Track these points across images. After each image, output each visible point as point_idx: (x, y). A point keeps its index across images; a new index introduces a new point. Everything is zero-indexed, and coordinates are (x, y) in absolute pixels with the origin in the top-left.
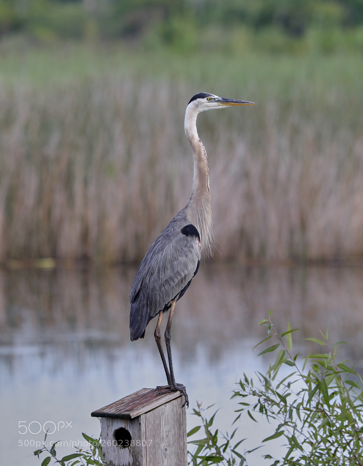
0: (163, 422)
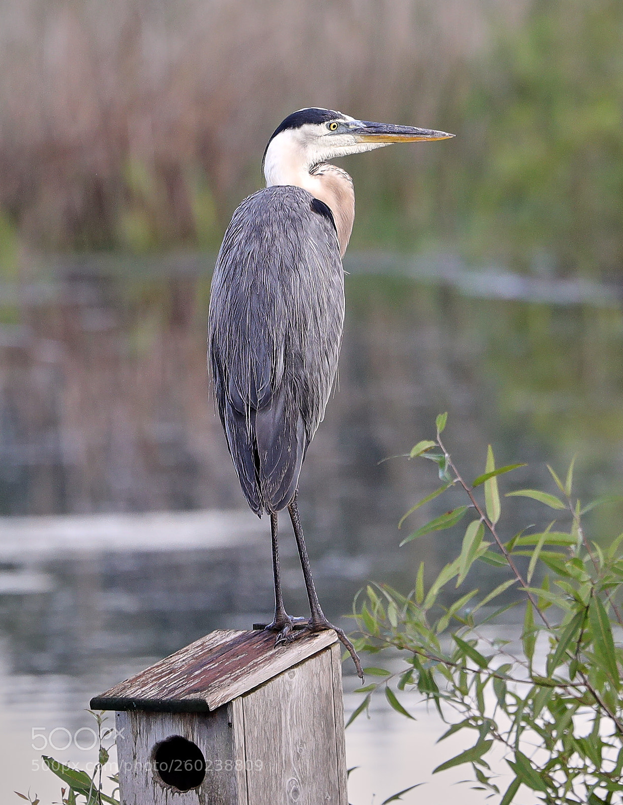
0: (286, 718)
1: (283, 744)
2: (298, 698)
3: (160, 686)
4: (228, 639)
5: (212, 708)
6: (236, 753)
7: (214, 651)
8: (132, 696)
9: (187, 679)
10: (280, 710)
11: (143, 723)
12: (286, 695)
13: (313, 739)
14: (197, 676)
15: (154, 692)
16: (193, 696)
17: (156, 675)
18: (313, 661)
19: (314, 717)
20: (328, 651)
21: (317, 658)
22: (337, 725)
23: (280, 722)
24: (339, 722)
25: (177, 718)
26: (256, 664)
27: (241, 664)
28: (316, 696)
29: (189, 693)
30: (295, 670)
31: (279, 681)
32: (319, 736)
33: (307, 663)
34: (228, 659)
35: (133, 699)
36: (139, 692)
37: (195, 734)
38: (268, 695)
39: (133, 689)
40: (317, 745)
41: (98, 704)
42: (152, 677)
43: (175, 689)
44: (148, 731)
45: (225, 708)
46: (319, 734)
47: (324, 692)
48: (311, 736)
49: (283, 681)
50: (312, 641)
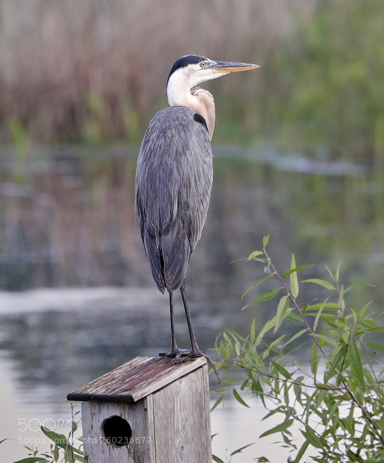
0: (177, 406)
1: (175, 420)
2: (184, 395)
3: (106, 387)
4: (145, 362)
5: (136, 400)
6: (149, 425)
7: (137, 368)
8: (90, 393)
9: (122, 384)
10: (174, 402)
11: (97, 408)
12: (177, 393)
13: (192, 418)
14: (127, 382)
15: (103, 391)
16: (125, 393)
17: (104, 381)
18: (193, 374)
19: (193, 406)
20: (201, 369)
21: (195, 372)
22: (206, 410)
23: (174, 408)
24: (207, 408)
25: (116, 405)
26: (161, 376)
27: (152, 375)
28: (194, 394)
29: (123, 392)
30: (183, 379)
31: (173, 385)
32: (196, 416)
33: (189, 375)
34: (145, 373)
35: (91, 395)
36: (95, 391)
37: (126, 414)
38: (167, 393)
39: (91, 389)
40: (194, 421)
41: (72, 398)
42: (102, 382)
43: (115, 389)
44: (100, 412)
45: (143, 400)
46: (196, 415)
47: (199, 392)
48: (191, 416)
49: (175, 385)
50: (192, 363)
